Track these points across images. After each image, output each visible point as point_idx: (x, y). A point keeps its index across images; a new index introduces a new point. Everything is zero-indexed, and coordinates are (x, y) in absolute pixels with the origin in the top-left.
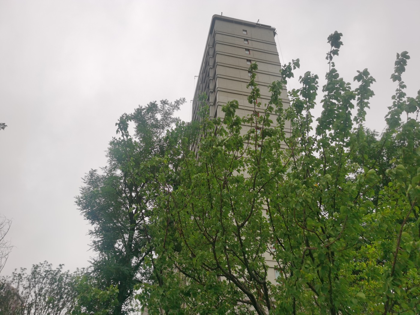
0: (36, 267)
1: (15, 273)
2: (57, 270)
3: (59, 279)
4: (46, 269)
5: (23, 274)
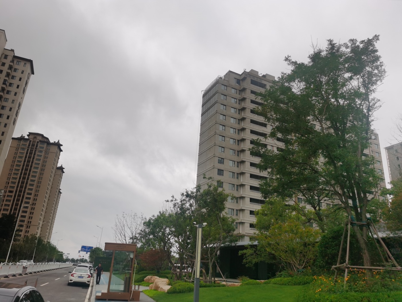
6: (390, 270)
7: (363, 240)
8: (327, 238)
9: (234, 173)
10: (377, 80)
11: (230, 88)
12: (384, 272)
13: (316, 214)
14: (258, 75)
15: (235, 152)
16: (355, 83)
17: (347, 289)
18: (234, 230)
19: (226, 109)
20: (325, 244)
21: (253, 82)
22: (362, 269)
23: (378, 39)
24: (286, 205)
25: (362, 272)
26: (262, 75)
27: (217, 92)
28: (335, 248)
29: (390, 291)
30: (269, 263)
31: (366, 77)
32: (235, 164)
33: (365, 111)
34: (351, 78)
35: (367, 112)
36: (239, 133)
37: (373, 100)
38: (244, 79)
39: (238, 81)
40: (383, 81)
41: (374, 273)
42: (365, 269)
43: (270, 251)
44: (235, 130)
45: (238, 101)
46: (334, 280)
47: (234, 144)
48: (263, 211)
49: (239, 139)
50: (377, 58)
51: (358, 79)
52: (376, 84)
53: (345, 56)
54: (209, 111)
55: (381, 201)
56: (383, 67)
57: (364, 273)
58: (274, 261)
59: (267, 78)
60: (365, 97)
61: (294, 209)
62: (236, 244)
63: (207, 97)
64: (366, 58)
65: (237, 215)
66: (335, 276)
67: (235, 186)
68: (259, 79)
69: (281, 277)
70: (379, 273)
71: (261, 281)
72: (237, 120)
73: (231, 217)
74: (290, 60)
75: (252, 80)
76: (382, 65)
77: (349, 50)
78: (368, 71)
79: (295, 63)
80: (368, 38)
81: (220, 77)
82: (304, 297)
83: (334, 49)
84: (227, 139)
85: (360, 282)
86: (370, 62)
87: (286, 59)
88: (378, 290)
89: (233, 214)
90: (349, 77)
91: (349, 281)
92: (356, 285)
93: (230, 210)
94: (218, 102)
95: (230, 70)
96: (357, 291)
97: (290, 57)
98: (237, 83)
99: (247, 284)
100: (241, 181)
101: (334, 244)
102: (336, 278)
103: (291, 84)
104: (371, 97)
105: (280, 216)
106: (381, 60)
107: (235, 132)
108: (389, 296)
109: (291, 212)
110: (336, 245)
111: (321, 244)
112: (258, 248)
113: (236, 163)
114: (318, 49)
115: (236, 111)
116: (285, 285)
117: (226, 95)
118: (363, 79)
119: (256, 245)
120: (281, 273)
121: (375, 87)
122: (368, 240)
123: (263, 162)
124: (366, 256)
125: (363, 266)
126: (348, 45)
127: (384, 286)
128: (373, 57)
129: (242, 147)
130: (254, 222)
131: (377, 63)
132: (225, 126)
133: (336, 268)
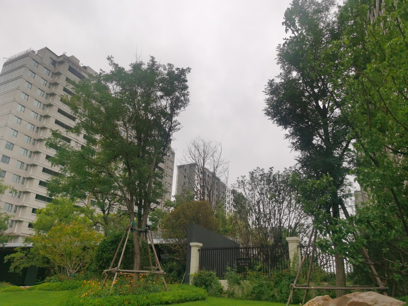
0: (252, 174)
1: (239, 180)
2: (269, 172)
3: (273, 179)
4: (260, 173)
5: (245, 180)
6: (154, 274)
7: (138, 245)
8: (106, 242)
9: (24, 163)
10: (181, 106)
11: (43, 67)
12: (149, 275)
13: (104, 218)
14: (79, 64)
15: (30, 140)
16: (164, 103)
17: (113, 292)
18: (6, 228)
19: (31, 89)
20: (103, 248)
21: (71, 69)
22: (131, 272)
23: (189, 72)
24: (75, 206)
25: (130, 276)
26: (83, 65)
27: (25, 66)
28: (112, 252)
29: (150, 293)
30: (40, 267)
31: (174, 101)
32: (27, 153)
33: (167, 130)
34: (162, 97)
35: (168, 131)
36: (40, 120)
37: (175, 122)
38: (61, 63)
39: (54, 63)
40: (186, 108)
41: (141, 276)
42: (133, 273)
43: (44, 255)
44: (36, 115)
45: (48, 83)
46: (103, 284)
47: (32, 130)
48: (47, 210)
49: (39, 126)
50: (186, 88)
51: (167, 100)
52: (180, 109)
53: (162, 76)
54: (7, 84)
55: (163, 212)
56: (188, 97)
57: (132, 277)
58: (47, 266)
59: (88, 70)
60: (170, 117)
61: (83, 211)
62: (4, 246)
63: (10, 67)
64: (177, 84)
65: (15, 211)
66: (104, 280)
67: (21, 178)
68: (78, 69)
69: (49, 282)
70: (144, 277)
71: (26, 288)
72: (42, 105)
73: (5, 213)
74: (112, 61)
75: (70, 67)
76: (188, 95)
77: (166, 72)
78: (177, 96)
79: (116, 65)
80: (183, 68)
81: (33, 51)
82: (67, 302)
83: (154, 66)
84: (24, 122)
85: (126, 286)
86: (180, 88)
87: (109, 59)
88: (139, 293)
89: (10, 210)
90: (160, 95)
91: (116, 285)
92: (122, 289)
93: (8, 205)
94: (23, 77)
95: (47, 47)
96: (121, 294)
97: (113, 58)
98: (52, 64)
99: (6, 291)
100: (30, 174)
101: (111, 248)
102: (105, 282)
103: (108, 84)
104: (174, 119)
105: (65, 217)
106: (189, 90)
107: (37, 118)
108: (147, 298)
109: (79, 214)
110: (113, 249)
111: (99, 247)
112: (32, 250)
113: (29, 152)
114: (140, 61)
115: (43, 94)
116: (52, 290)
117: (35, 72)
118: (172, 102)
119: (29, 248)
120: (50, 278)
121: (178, 111)
122: (142, 246)
123: (58, 157)
124: (137, 260)
125: (133, 269)
126: (166, 68)
127: (145, 288)
128: (183, 85)
129: (41, 136)
130: (33, 222)
131: (185, 91)
132: (25, 107)
133: (107, 272)
